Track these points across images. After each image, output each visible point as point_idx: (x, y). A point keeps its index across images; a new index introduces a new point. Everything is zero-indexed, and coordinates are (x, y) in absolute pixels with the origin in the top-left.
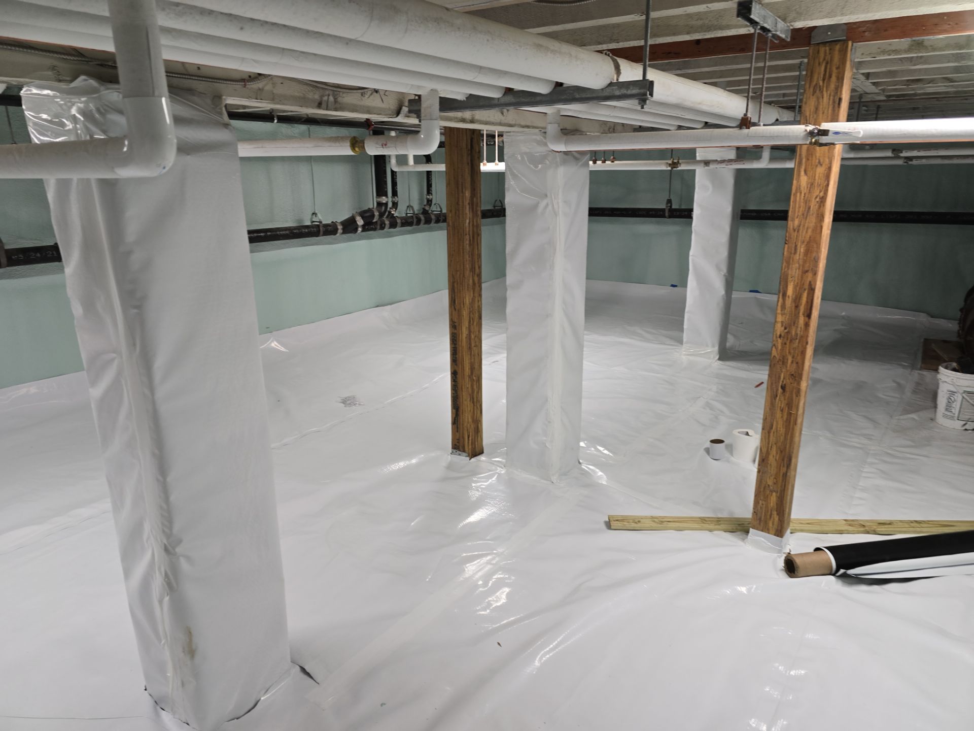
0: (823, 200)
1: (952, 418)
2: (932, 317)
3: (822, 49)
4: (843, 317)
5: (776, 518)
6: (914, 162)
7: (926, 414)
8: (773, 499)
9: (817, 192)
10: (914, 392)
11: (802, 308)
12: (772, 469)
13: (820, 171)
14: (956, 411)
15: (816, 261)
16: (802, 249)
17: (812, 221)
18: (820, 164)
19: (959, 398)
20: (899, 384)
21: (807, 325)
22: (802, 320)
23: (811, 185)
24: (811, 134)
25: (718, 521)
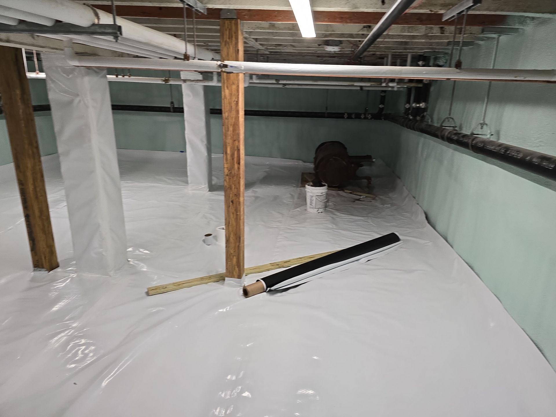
0: (237, 103)
1: (313, 208)
2: (305, 162)
3: (227, 22)
4: (268, 165)
5: (237, 269)
6: (287, 87)
7: (303, 208)
8: (235, 259)
9: (234, 99)
10: (298, 198)
11: (235, 160)
12: (232, 245)
13: (234, 87)
14: (314, 205)
15: (238, 135)
16: (231, 129)
17: (234, 113)
18: (233, 84)
19: (314, 198)
20: (292, 195)
21: (239, 168)
22: (236, 166)
23: (231, 94)
24: (220, 66)
25: (210, 277)
